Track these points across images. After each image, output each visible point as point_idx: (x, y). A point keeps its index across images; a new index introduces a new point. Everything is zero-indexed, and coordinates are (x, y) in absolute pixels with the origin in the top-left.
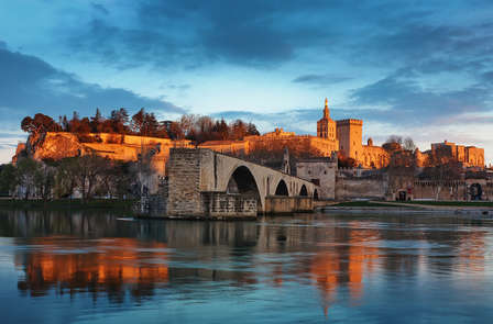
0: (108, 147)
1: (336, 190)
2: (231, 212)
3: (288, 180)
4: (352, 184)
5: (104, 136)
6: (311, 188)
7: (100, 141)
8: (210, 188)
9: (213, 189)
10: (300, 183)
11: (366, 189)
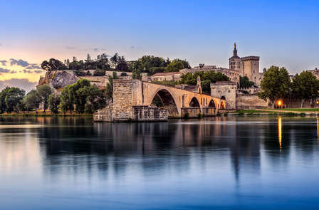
0: (95, 79)
1: (236, 102)
2: (152, 118)
3: (199, 97)
4: (247, 98)
5: (92, 72)
6: (218, 102)
7: (90, 75)
8: (139, 103)
9: (141, 104)
10: (209, 99)
11: (256, 101)
